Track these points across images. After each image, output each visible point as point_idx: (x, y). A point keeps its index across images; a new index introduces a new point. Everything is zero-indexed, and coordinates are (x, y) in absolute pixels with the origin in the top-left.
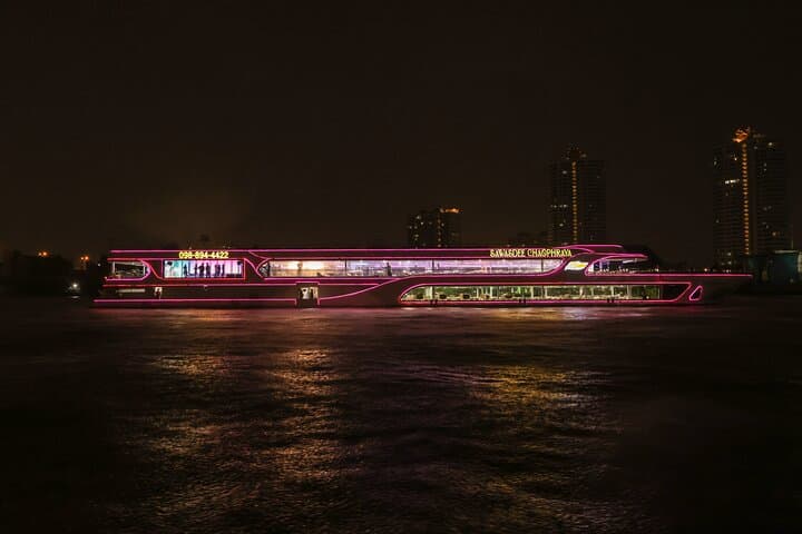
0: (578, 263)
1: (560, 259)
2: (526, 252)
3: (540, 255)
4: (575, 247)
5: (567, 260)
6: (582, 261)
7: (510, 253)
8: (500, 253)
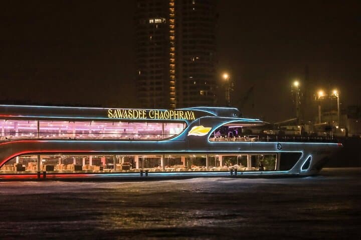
0: (201, 128)
1: (183, 122)
2: (147, 113)
3: (163, 118)
4: (198, 109)
5: (191, 124)
6: (205, 126)
7: (130, 114)
8: (118, 113)
